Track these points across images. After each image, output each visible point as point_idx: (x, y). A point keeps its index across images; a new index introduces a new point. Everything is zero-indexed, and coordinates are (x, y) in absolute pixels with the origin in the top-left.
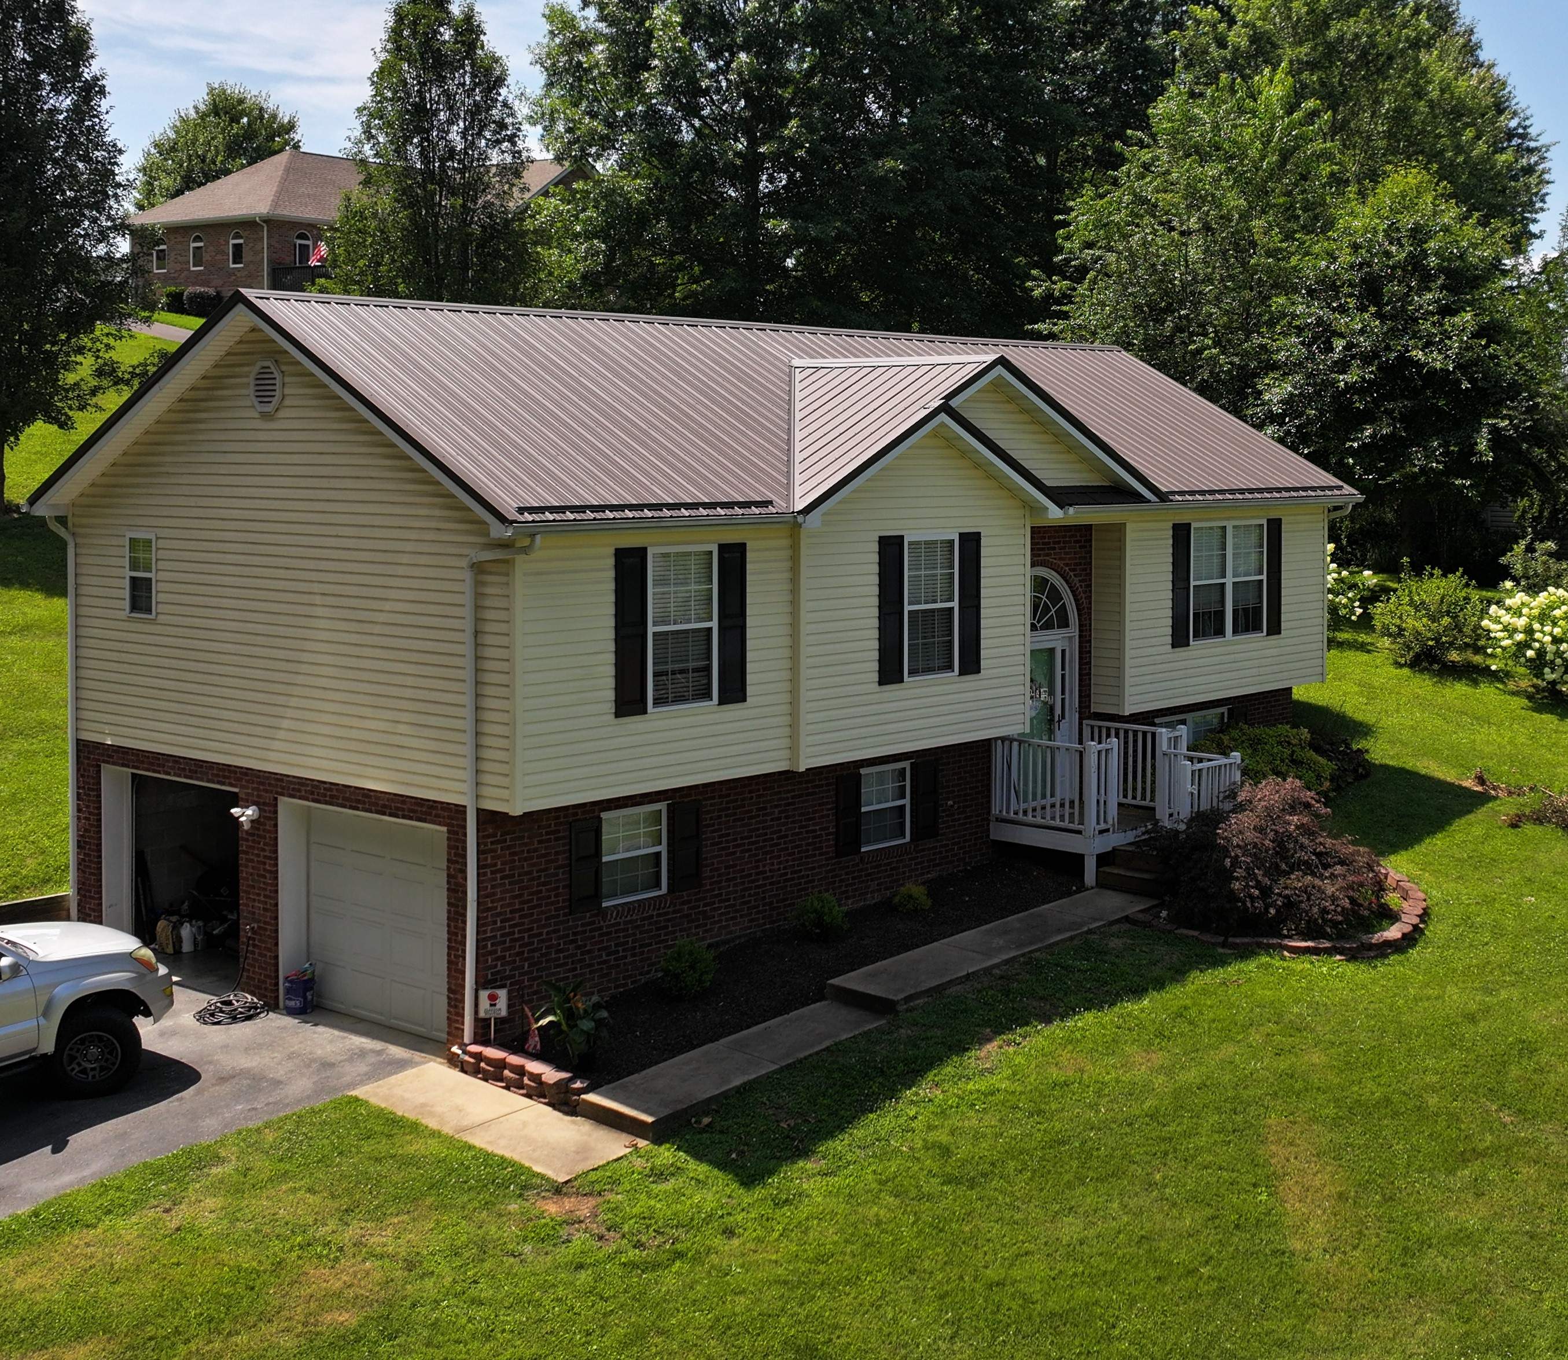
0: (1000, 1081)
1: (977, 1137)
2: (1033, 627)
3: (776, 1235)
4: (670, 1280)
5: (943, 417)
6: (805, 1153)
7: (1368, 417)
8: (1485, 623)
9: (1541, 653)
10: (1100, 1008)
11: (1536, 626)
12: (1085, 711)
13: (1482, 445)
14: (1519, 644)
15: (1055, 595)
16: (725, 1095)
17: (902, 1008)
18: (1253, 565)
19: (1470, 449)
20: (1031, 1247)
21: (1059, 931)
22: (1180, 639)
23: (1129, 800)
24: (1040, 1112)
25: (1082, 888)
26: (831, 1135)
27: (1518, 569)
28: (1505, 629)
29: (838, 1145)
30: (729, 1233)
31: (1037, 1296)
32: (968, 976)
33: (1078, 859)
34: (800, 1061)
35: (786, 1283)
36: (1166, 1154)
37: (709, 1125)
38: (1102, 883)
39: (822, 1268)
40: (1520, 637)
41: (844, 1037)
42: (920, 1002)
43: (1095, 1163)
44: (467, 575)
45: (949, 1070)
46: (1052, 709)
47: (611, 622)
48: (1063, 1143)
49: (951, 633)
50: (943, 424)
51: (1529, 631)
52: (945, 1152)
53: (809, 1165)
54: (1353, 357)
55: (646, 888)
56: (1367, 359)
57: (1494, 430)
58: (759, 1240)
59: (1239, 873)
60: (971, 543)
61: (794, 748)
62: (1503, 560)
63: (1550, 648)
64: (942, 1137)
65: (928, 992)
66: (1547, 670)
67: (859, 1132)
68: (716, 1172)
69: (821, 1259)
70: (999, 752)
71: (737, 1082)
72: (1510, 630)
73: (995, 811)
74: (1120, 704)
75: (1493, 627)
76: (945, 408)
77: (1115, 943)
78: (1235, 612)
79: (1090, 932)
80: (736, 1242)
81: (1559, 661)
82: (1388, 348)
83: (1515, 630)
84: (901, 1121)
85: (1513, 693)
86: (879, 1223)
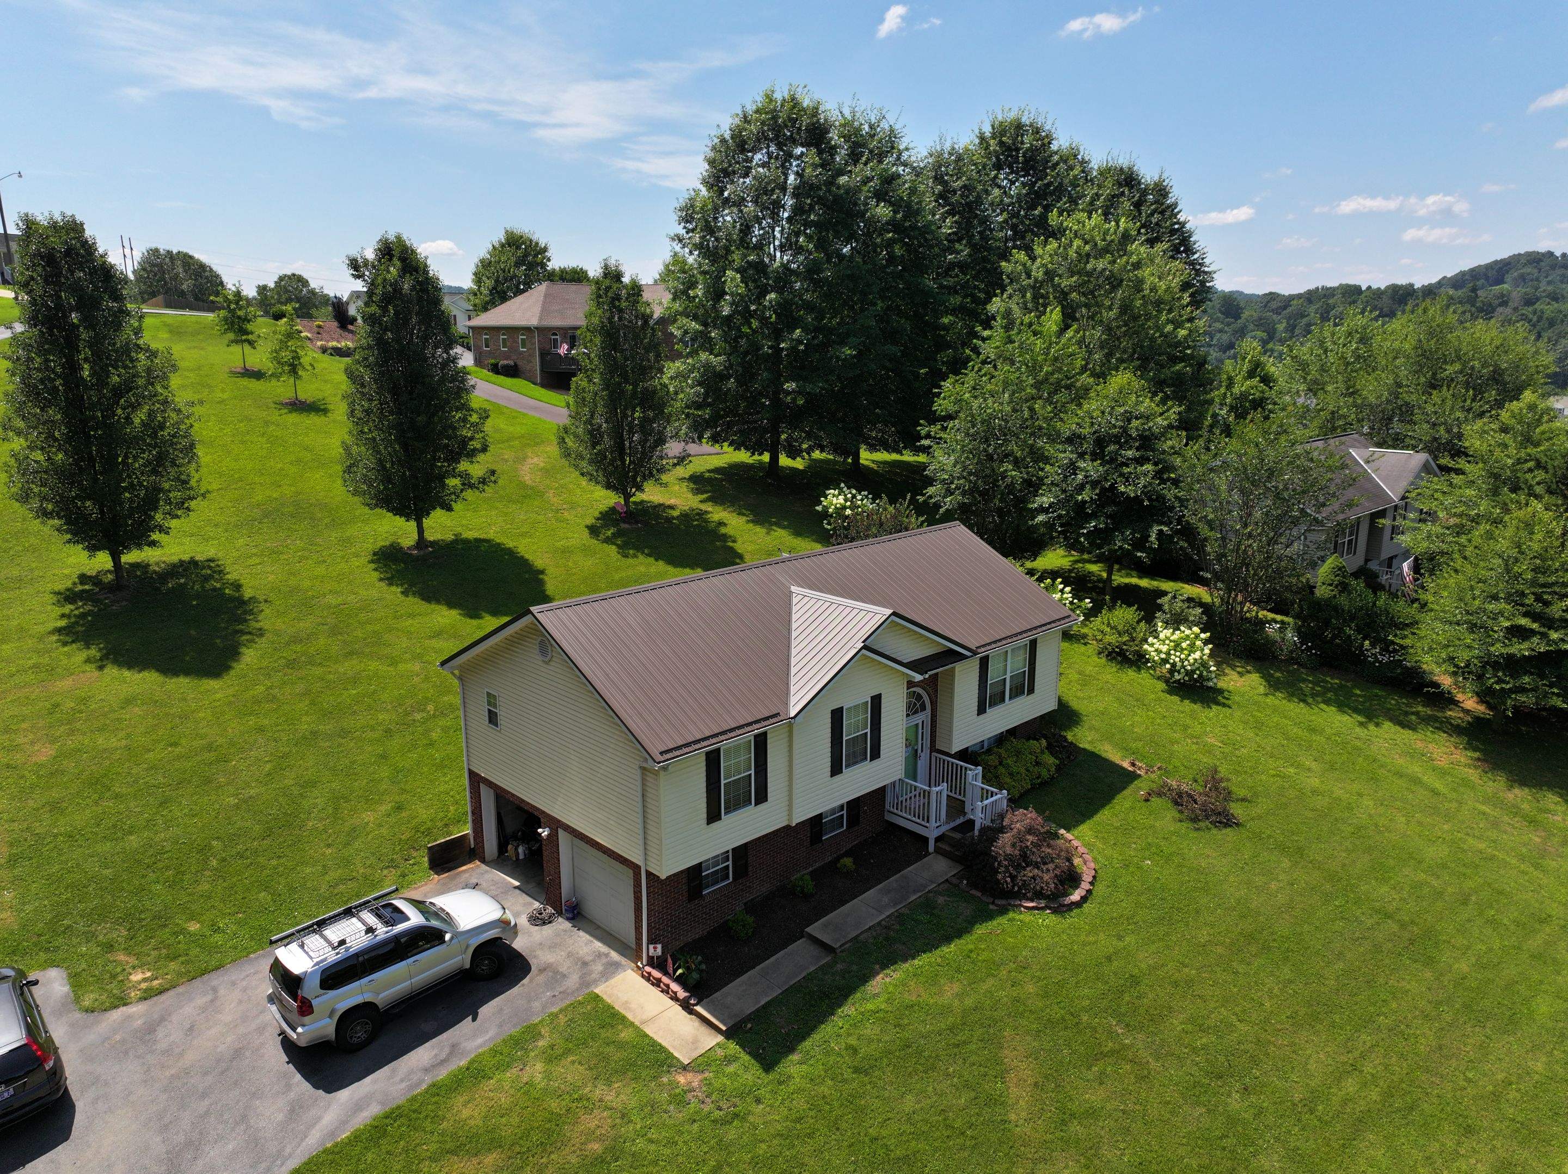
0: (880, 1003)
1: (870, 1041)
2: (908, 715)
3: (778, 1103)
4: (731, 1134)
5: (864, 651)
6: (792, 1050)
7: (1094, 516)
8: (1146, 647)
9: (1174, 665)
10: (931, 951)
11: (1172, 652)
12: (933, 749)
13: (1153, 537)
14: (1162, 659)
15: (919, 697)
16: (758, 1010)
17: (838, 951)
18: (1021, 665)
19: (1146, 537)
20: (890, 1115)
21: (915, 892)
22: (981, 710)
23: (953, 795)
24: (899, 1025)
25: (928, 854)
26: (803, 1039)
27: (1166, 607)
28: (1156, 650)
29: (807, 1044)
30: (758, 1101)
31: (892, 1147)
32: (870, 928)
33: (925, 840)
34: (791, 987)
35: (782, 1135)
36: (955, 1055)
37: (750, 1029)
38: (938, 851)
39: (798, 1126)
40: (1163, 656)
41: (812, 969)
42: (847, 946)
43: (922, 1061)
44: (639, 772)
45: (858, 995)
46: (916, 751)
47: (705, 785)
48: (909, 1047)
49: (866, 743)
50: (863, 655)
51: (1168, 654)
52: (855, 1051)
53: (795, 1057)
54: (1087, 483)
55: (723, 880)
56: (1094, 484)
57: (1161, 531)
58: (771, 1106)
59: (1001, 870)
60: (876, 701)
61: (790, 815)
62: (1159, 601)
63: (1179, 664)
64: (853, 1041)
65: (851, 940)
66: (1176, 674)
67: (816, 1037)
68: (753, 1061)
69: (799, 1120)
70: (888, 791)
71: (763, 1003)
72: (1158, 651)
73: (887, 807)
74: (950, 748)
75: (1150, 649)
76: (865, 647)
77: (941, 900)
78: (1011, 689)
79: (929, 892)
80: (761, 1107)
81: (1182, 670)
82: (1106, 480)
83: (1161, 652)
84: (835, 1029)
85: (1159, 678)
86: (824, 1097)
